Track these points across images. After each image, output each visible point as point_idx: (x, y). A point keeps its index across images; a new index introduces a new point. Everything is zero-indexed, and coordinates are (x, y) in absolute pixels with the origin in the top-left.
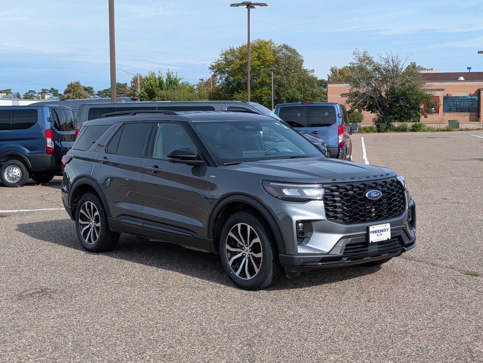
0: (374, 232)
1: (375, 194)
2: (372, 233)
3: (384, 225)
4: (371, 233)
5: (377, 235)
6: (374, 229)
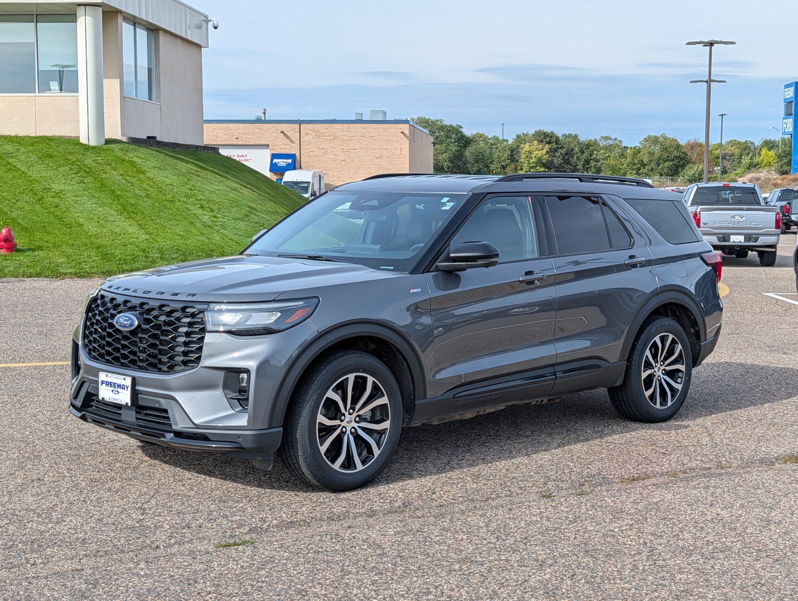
0: (109, 384)
1: (125, 320)
2: (104, 385)
3: (123, 377)
4: (102, 383)
5: (113, 391)
6: (109, 380)
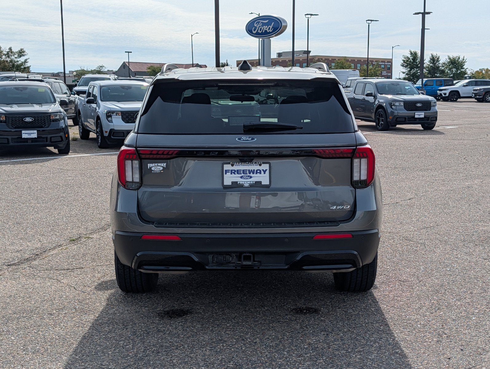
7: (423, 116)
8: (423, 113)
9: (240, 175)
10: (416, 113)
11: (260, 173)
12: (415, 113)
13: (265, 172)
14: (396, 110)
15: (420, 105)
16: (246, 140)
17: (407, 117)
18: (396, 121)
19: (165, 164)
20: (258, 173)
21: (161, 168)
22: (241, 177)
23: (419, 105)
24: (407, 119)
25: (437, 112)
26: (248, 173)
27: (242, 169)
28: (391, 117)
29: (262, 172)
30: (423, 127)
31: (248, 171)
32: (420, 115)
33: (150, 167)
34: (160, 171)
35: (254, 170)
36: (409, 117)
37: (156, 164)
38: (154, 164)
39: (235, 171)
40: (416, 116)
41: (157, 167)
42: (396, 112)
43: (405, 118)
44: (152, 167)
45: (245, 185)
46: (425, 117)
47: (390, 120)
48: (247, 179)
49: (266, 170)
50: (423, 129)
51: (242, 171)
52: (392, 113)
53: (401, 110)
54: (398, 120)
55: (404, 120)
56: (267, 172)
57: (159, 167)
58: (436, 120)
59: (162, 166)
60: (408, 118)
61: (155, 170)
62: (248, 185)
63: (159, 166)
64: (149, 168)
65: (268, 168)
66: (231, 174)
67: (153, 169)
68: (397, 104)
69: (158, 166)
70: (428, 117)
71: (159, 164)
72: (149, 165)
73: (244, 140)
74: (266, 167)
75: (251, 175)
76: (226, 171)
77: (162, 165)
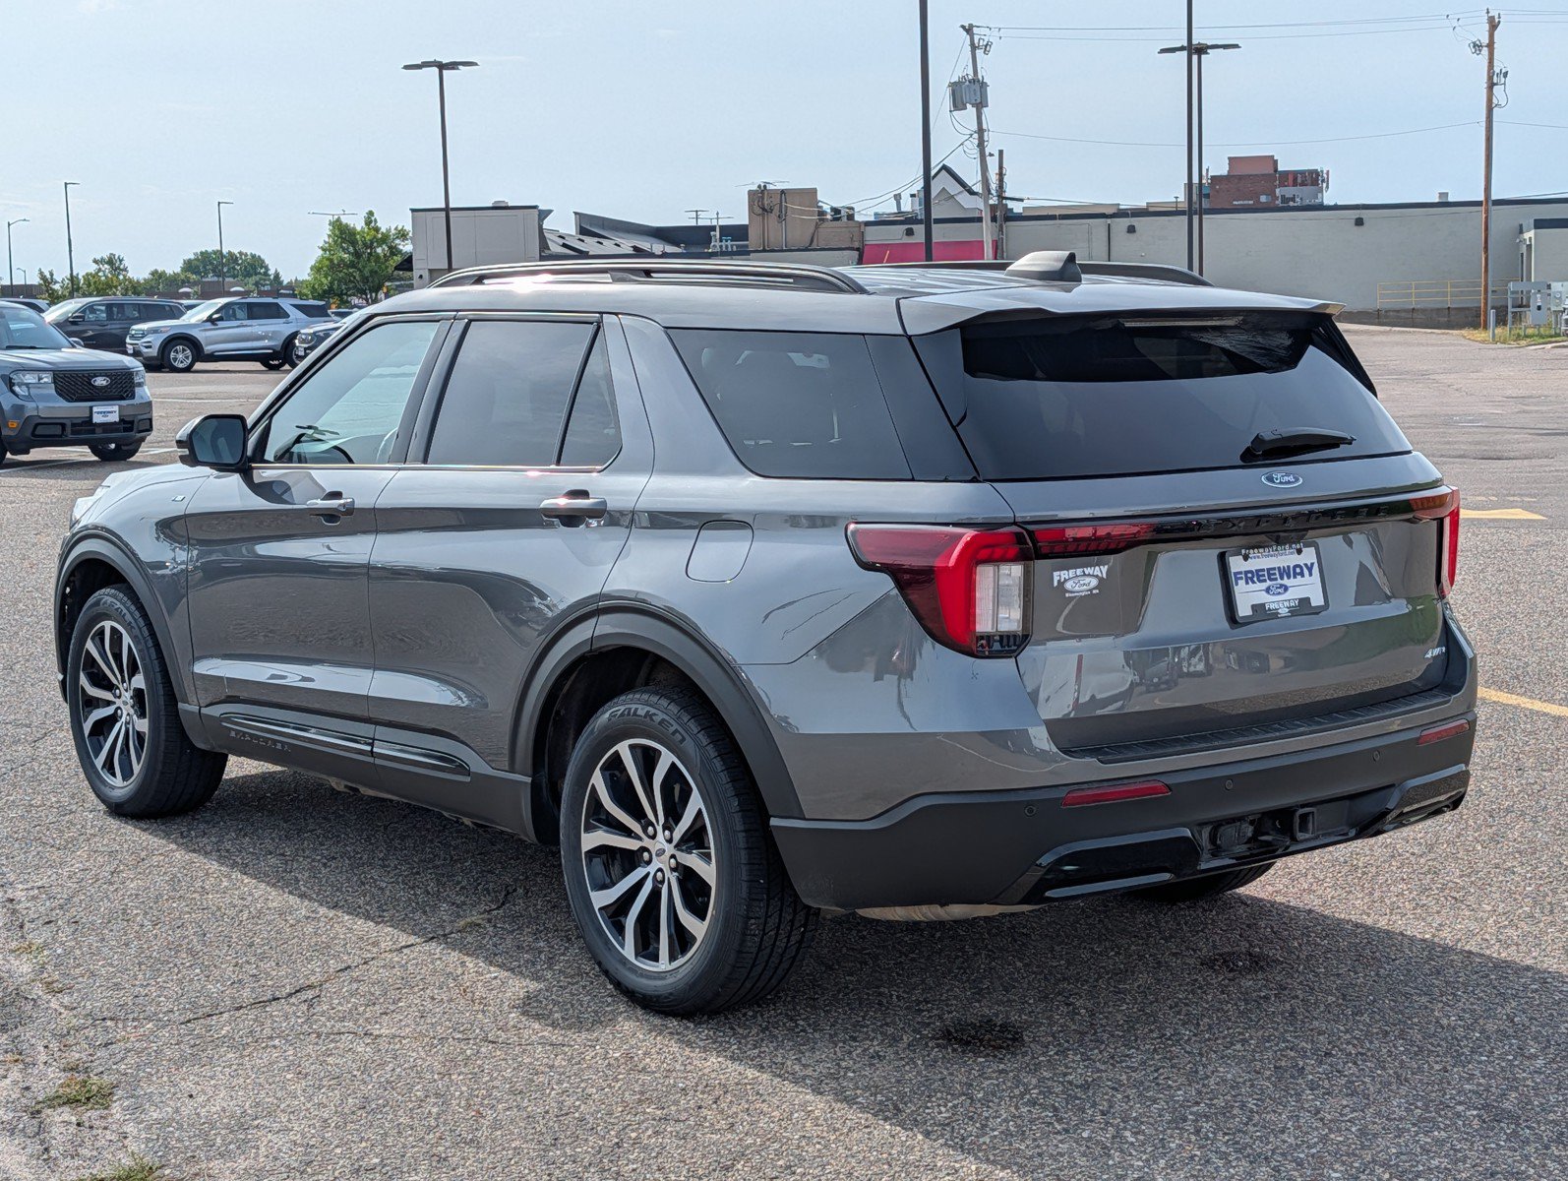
7: (114, 418)
8: (116, 408)
9: (1264, 586)
10: (95, 409)
11: (1302, 574)
12: (91, 408)
13: (1310, 569)
14: (29, 398)
15: (105, 383)
16: (1286, 483)
17: (68, 422)
18: (33, 434)
19: (1104, 569)
20: (1299, 574)
21: (1094, 582)
22: (1268, 590)
23: (100, 381)
24: (68, 430)
25: (150, 403)
26: (1278, 576)
27: (1265, 567)
28: (14, 424)
29: (1306, 571)
30: (95, 452)
31: (1277, 572)
32: (106, 413)
33: (1059, 581)
34: (1091, 590)
35: (1289, 567)
36: (75, 421)
37: (1079, 571)
38: (1072, 572)
39: (1251, 572)
40: (97, 419)
41: (1080, 580)
42: (30, 405)
43: (63, 426)
44: (1066, 580)
45: (1279, 611)
46: (122, 420)
47: (12, 434)
48: (1279, 593)
49: (1312, 564)
50: (96, 458)
51: (1266, 573)
52: (18, 409)
53: (46, 398)
54: (39, 431)
55: (58, 430)
56: (1316, 569)
57: (1087, 580)
58: (150, 429)
59: (1097, 576)
60: (73, 425)
61: (1077, 588)
62: (1287, 610)
63: (1089, 575)
64: (1056, 584)
65: (1315, 561)
66: (1247, 583)
67: (1068, 586)
68: (30, 378)
69: (1085, 575)
70: (131, 419)
71: (1088, 571)
72: (1056, 574)
73: (1281, 483)
74: (1309, 556)
75: (1285, 581)
76: (1236, 574)
77: (1097, 571)
